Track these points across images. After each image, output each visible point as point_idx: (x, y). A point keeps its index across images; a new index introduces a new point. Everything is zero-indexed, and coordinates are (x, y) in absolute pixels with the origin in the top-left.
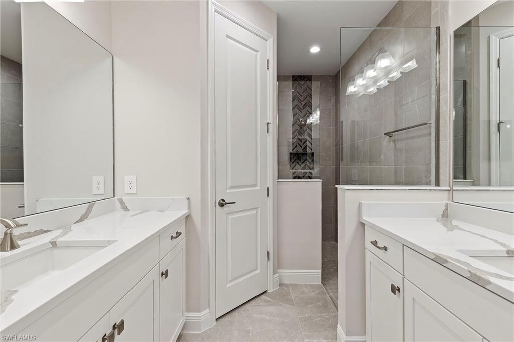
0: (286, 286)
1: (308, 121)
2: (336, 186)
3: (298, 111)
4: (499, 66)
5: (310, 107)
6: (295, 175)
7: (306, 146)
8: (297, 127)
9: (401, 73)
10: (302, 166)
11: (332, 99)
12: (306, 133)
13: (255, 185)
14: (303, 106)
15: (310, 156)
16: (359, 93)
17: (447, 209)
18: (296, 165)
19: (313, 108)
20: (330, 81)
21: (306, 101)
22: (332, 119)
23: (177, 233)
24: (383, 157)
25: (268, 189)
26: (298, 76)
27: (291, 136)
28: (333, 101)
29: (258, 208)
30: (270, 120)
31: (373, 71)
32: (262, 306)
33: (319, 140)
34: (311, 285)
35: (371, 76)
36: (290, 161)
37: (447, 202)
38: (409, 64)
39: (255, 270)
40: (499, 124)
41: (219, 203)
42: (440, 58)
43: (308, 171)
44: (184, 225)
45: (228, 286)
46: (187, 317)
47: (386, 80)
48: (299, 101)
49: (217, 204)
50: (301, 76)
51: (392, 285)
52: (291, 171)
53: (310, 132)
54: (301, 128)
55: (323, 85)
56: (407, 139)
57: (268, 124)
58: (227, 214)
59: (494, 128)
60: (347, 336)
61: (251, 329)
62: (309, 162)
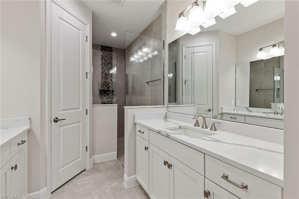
0: (98, 164)
1: (111, 72)
2: (124, 107)
3: (104, 66)
4: (185, 58)
5: (112, 64)
6: (103, 102)
7: (109, 86)
8: (104, 75)
9: (152, 56)
10: (107, 97)
11: (123, 62)
12: (109, 79)
13: (79, 108)
14: (107, 64)
15: (112, 92)
16: (136, 61)
17: (166, 114)
18: (103, 97)
19: (113, 65)
20: (122, 52)
21: (109, 61)
22: (123, 72)
23: (22, 141)
24: (146, 93)
25: (87, 110)
26: (104, 46)
27: (100, 80)
28: (124, 63)
29: (80, 122)
30: (88, 71)
31: (141, 52)
32: (82, 177)
33: (116, 82)
34: (111, 160)
35: (140, 55)
36: (100, 94)
37: (167, 112)
38: (155, 52)
39: (78, 158)
40: (185, 81)
41: (54, 120)
42: (164, 53)
43: (110, 100)
44: (27, 136)
45: (60, 171)
46: (28, 197)
47: (147, 57)
48: (105, 60)
49: (52, 121)
50: (106, 46)
51: (145, 147)
52: (101, 100)
53: (111, 78)
54: (106, 76)
55: (119, 54)
56: (155, 85)
57: (87, 73)
58: (60, 126)
59: (184, 83)
60: (128, 177)
61: (76, 190)
62: (111, 95)
